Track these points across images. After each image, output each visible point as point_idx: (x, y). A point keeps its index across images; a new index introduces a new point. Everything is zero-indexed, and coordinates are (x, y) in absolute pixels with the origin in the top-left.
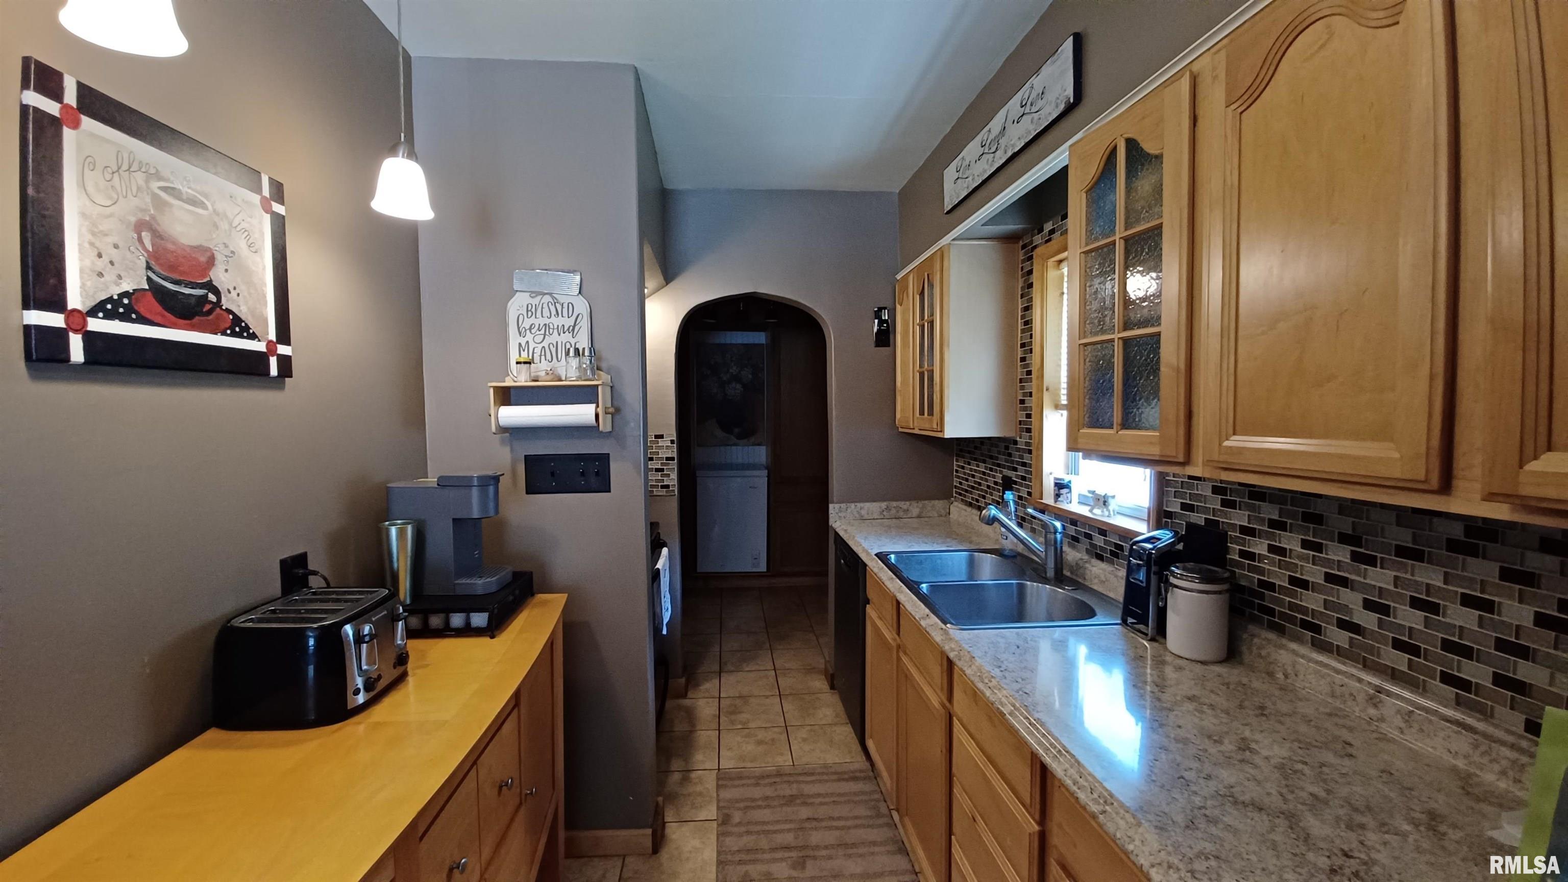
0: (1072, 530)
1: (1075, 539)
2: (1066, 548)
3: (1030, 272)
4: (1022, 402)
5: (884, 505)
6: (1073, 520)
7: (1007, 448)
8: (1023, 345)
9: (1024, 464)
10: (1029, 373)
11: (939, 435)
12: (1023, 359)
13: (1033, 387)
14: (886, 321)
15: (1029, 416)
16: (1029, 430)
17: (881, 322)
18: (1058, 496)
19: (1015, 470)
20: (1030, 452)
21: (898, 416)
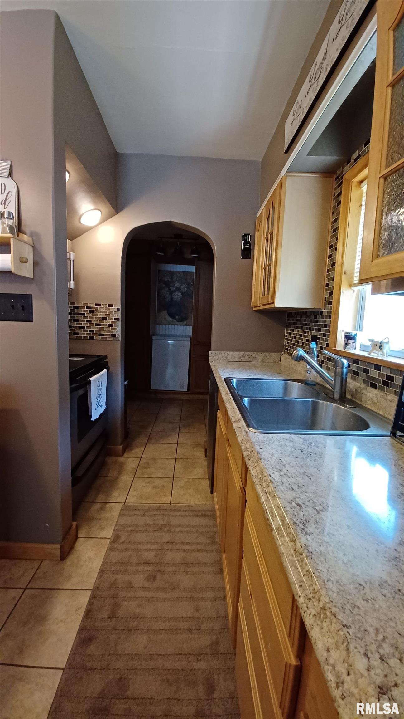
0: (354, 367)
1: (356, 373)
2: (349, 380)
3: (340, 194)
4: (328, 285)
5: (241, 353)
6: (356, 360)
7: (316, 317)
8: (331, 247)
9: (326, 326)
10: (334, 264)
11: (272, 306)
12: (330, 256)
13: (336, 274)
14: (249, 243)
15: (331, 294)
16: (330, 303)
17: (246, 243)
18: (346, 344)
19: (320, 330)
20: (330, 317)
21: (253, 300)
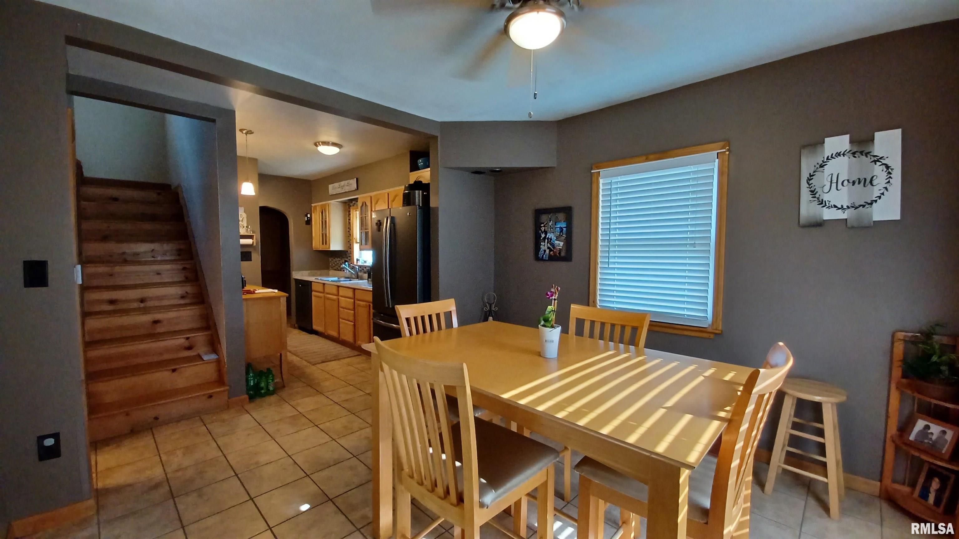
0: (360, 268)
1: (361, 270)
2: (359, 272)
3: (350, 211)
4: (349, 241)
5: (309, 271)
6: (360, 266)
7: (345, 253)
8: (349, 228)
9: (350, 256)
10: (350, 235)
11: (329, 250)
12: (349, 231)
13: (351, 238)
14: (309, 218)
15: (350, 245)
16: (350, 248)
18: (357, 262)
19: (348, 258)
20: (351, 253)
21: (313, 245)
